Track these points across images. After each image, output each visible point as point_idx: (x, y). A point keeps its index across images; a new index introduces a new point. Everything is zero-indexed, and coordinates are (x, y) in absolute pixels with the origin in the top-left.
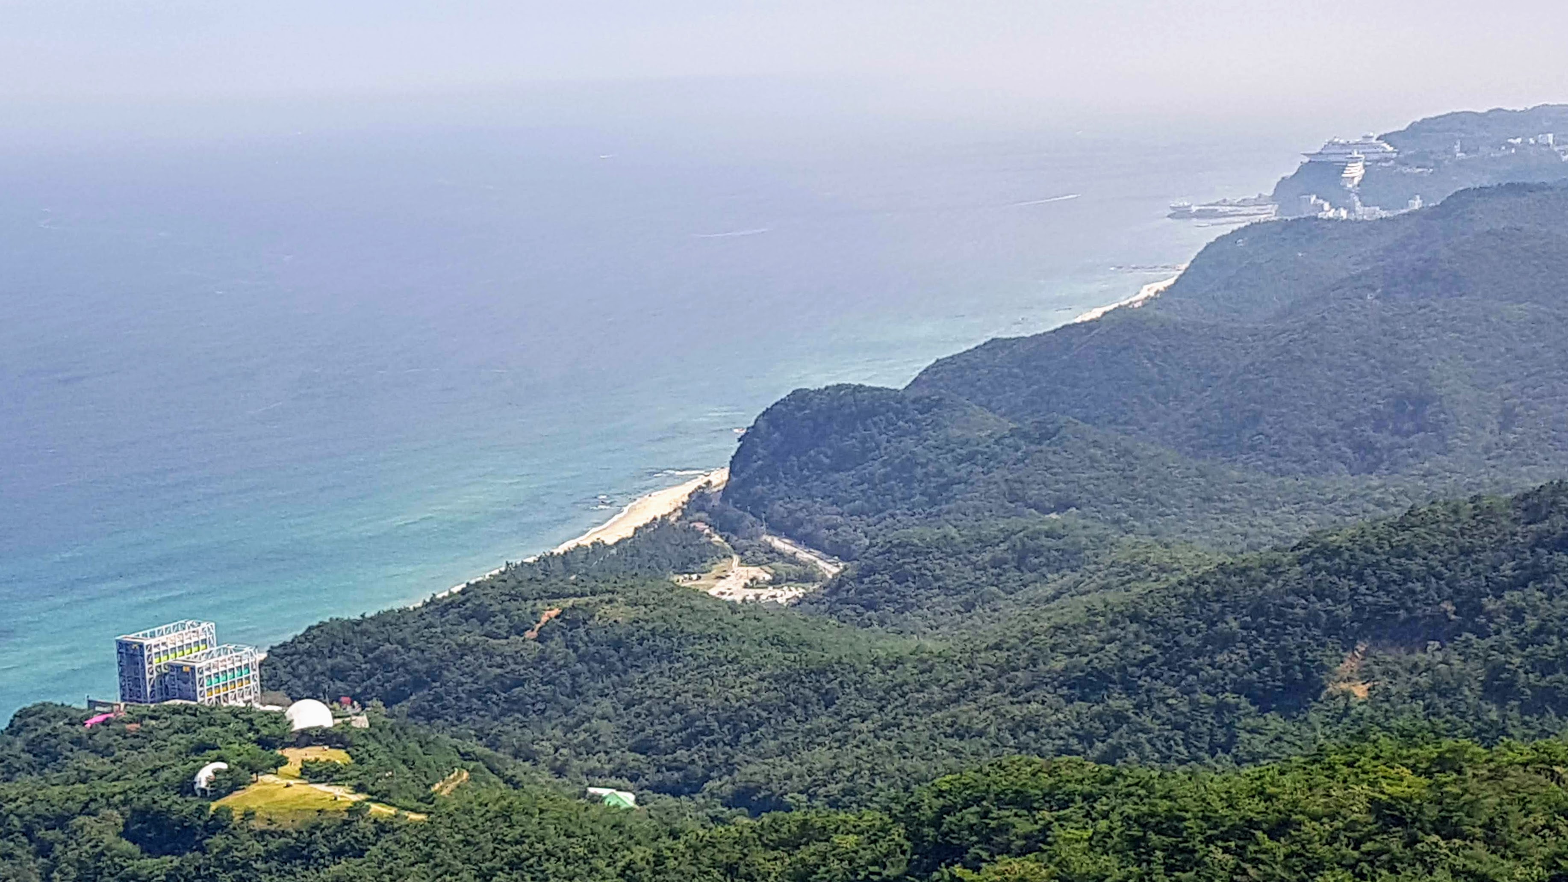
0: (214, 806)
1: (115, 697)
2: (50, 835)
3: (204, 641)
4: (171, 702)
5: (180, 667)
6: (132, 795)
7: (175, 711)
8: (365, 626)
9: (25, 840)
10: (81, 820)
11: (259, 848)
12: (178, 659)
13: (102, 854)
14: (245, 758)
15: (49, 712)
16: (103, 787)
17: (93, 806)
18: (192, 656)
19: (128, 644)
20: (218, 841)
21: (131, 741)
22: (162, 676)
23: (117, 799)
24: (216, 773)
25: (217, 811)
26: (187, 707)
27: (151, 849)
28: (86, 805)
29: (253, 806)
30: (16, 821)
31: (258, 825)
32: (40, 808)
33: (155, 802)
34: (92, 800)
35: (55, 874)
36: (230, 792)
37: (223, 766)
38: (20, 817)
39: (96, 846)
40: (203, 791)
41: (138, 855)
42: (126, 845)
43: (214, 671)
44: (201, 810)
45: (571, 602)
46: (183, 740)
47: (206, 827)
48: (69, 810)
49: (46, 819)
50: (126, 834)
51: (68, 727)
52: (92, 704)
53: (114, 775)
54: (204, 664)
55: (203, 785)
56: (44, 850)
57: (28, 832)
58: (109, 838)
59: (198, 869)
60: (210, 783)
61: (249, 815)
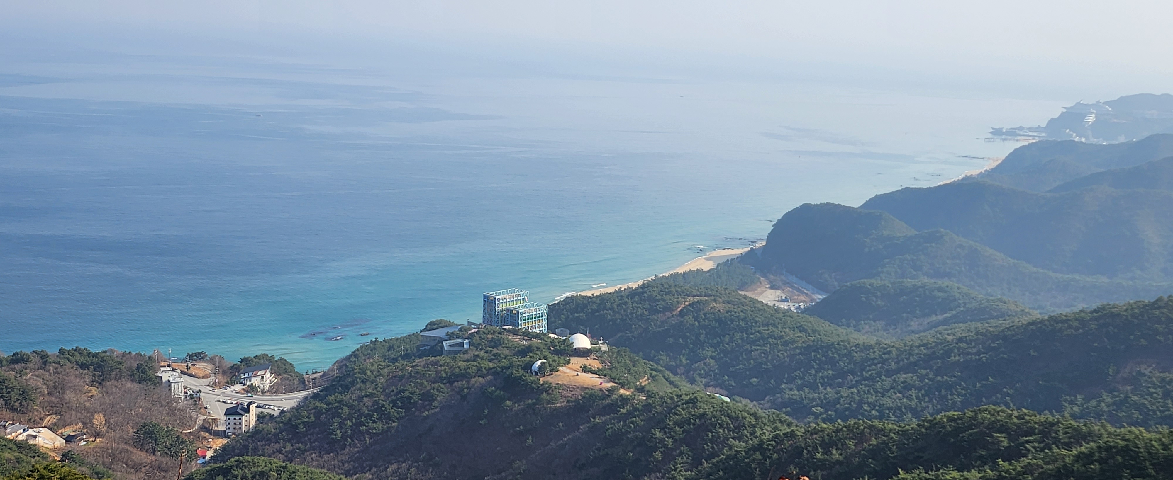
0: (542, 379)
1: (480, 321)
3: (524, 299)
4: (506, 327)
5: (512, 311)
8: (594, 299)
12: (512, 306)
15: (443, 324)
18: (517, 306)
19: (489, 297)
22: (503, 314)
24: (542, 364)
25: (544, 382)
26: (515, 330)
29: (560, 382)
31: (563, 392)
33: (513, 374)
36: (548, 374)
37: (546, 361)
40: (536, 372)
43: (528, 314)
44: (536, 381)
45: (696, 299)
47: (539, 389)
52: (470, 323)
54: (523, 310)
55: (536, 369)
60: (540, 368)
61: (559, 386)
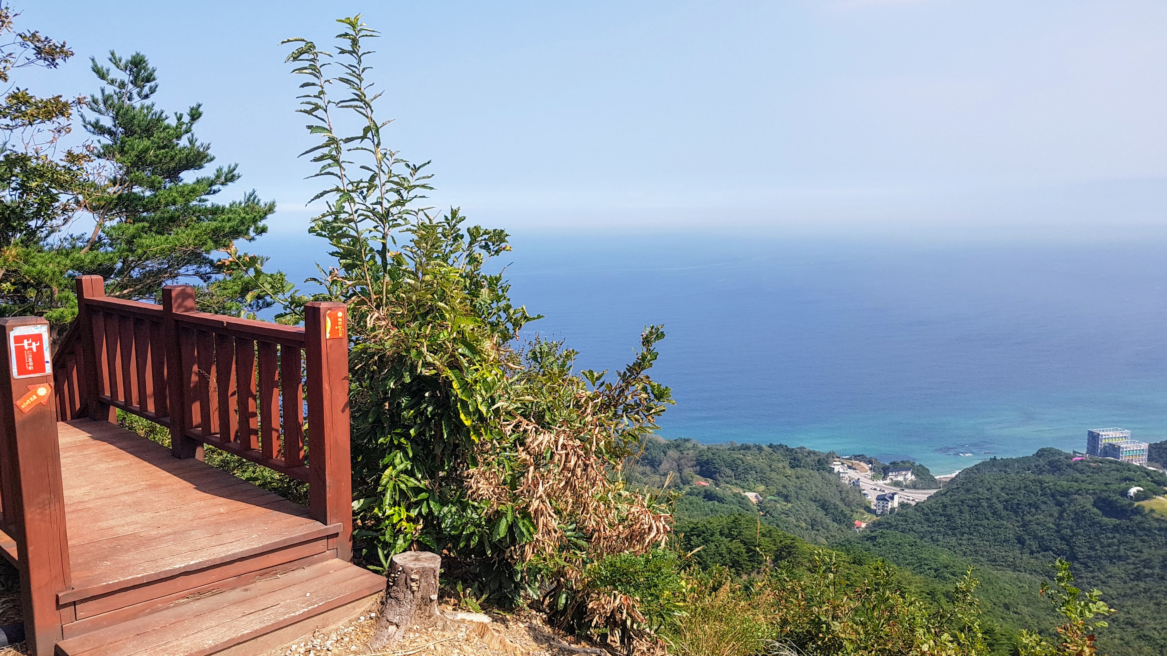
0: (1136, 504)
1: (1084, 451)
2: (1062, 499)
4: (1109, 458)
5: (1114, 445)
6: (1097, 491)
7: (1111, 462)
9: (1051, 498)
10: (1076, 496)
11: (1156, 525)
12: (1114, 442)
13: (1085, 511)
14: (1150, 487)
15: (1053, 451)
16: (1084, 486)
17: (1080, 492)
18: (1119, 442)
19: (1092, 433)
20: (1138, 518)
21: (1092, 470)
22: (1105, 447)
23: (1091, 491)
24: (1139, 491)
25: (1138, 506)
26: (1116, 462)
27: (1106, 514)
28: (1077, 491)
29: (1154, 508)
30: (1048, 491)
31: (1155, 516)
32: (1059, 488)
33: (1110, 497)
34: (1080, 490)
35: (1065, 514)
36: (1143, 499)
37: (1142, 489)
38: (1050, 490)
39: (1083, 508)
40: (1131, 497)
41: (1101, 515)
42: (1095, 510)
43: (1128, 449)
44: (1131, 505)
46: (1118, 475)
47: (1132, 511)
48: (1070, 491)
49: (1060, 492)
50: (1094, 505)
51: (1065, 460)
52: (1075, 452)
53: (1088, 482)
54: (1124, 446)
55: (1132, 494)
56: (1059, 504)
57: (1053, 496)
58: (1089, 506)
59: (1128, 527)
60: (1135, 494)
61: (1152, 511)
